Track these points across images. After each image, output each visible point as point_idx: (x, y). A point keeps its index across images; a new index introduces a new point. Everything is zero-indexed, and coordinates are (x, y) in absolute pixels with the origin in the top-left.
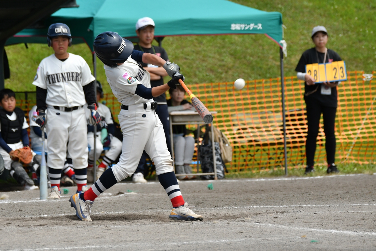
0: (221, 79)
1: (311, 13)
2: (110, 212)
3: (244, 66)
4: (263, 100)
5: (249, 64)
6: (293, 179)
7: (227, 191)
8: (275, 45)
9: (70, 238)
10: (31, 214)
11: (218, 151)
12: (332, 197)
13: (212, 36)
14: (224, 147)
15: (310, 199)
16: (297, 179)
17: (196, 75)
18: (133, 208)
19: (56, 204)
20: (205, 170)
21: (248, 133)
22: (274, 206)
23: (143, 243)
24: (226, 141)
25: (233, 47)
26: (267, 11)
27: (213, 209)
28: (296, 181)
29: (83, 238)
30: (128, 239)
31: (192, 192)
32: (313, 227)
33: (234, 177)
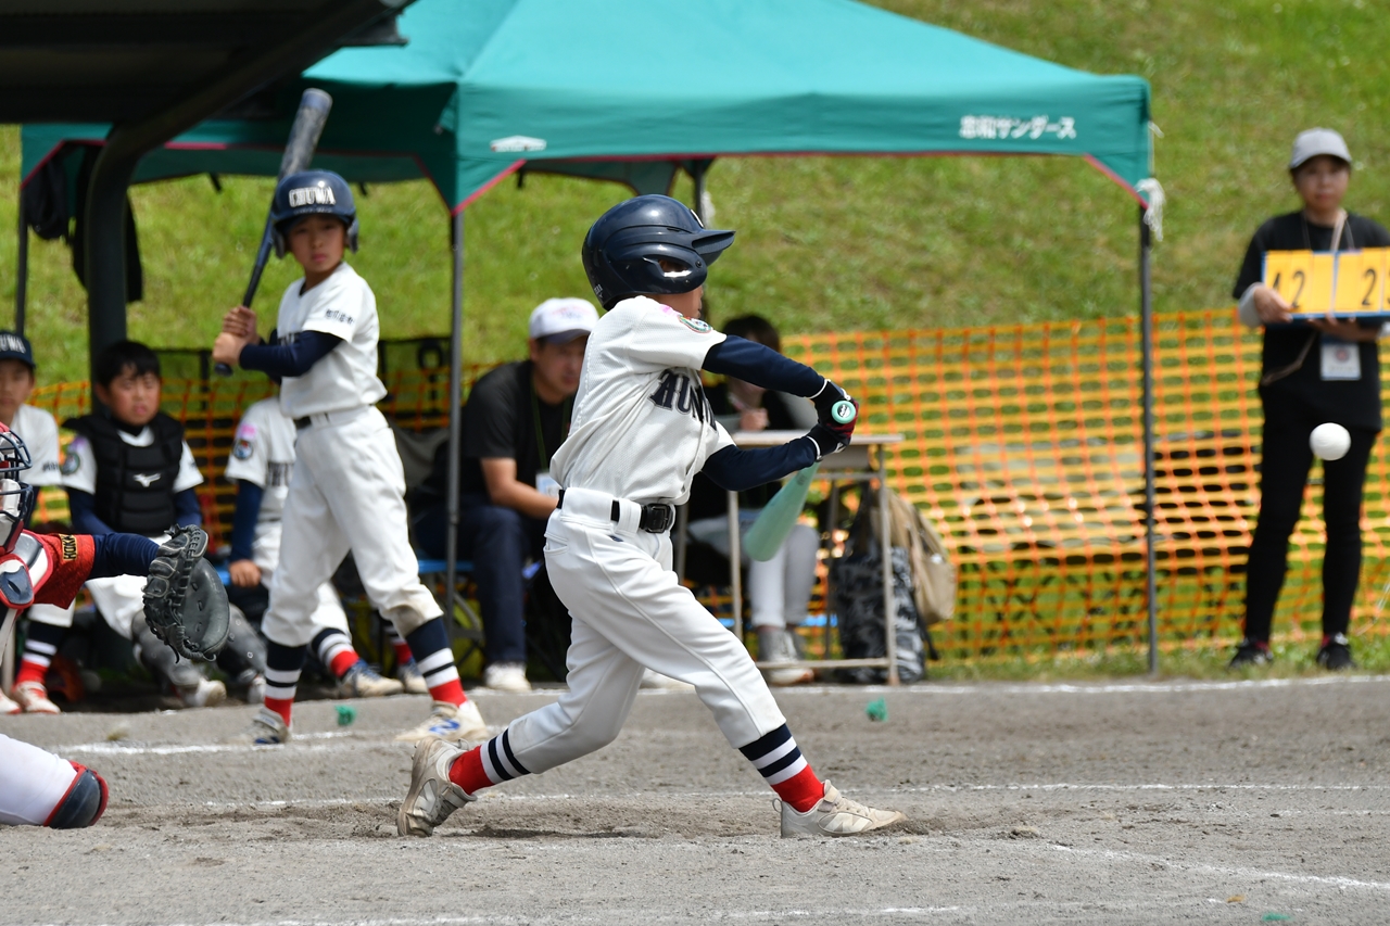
0: (917, 315)
1: (1252, 82)
2: (515, 793)
3: (1003, 272)
4: (1071, 397)
5: (1024, 266)
6: (1179, 688)
7: (937, 726)
8: (1117, 198)
9: (376, 886)
10: (222, 795)
11: (902, 581)
12: (1328, 758)
13: (889, 159)
14: (927, 564)
15: (1248, 764)
16: (1194, 687)
17: (823, 301)
18: (597, 783)
19: (311, 763)
20: (854, 648)
21: (1014, 515)
22: (1119, 784)
23: (643, 911)
24: (931, 545)
25: (963, 201)
26: (1093, 69)
27: (893, 793)
28: (1188, 694)
29: (421, 887)
30: (586, 896)
31: (811, 729)
32: (1269, 868)
33: (960, 675)
